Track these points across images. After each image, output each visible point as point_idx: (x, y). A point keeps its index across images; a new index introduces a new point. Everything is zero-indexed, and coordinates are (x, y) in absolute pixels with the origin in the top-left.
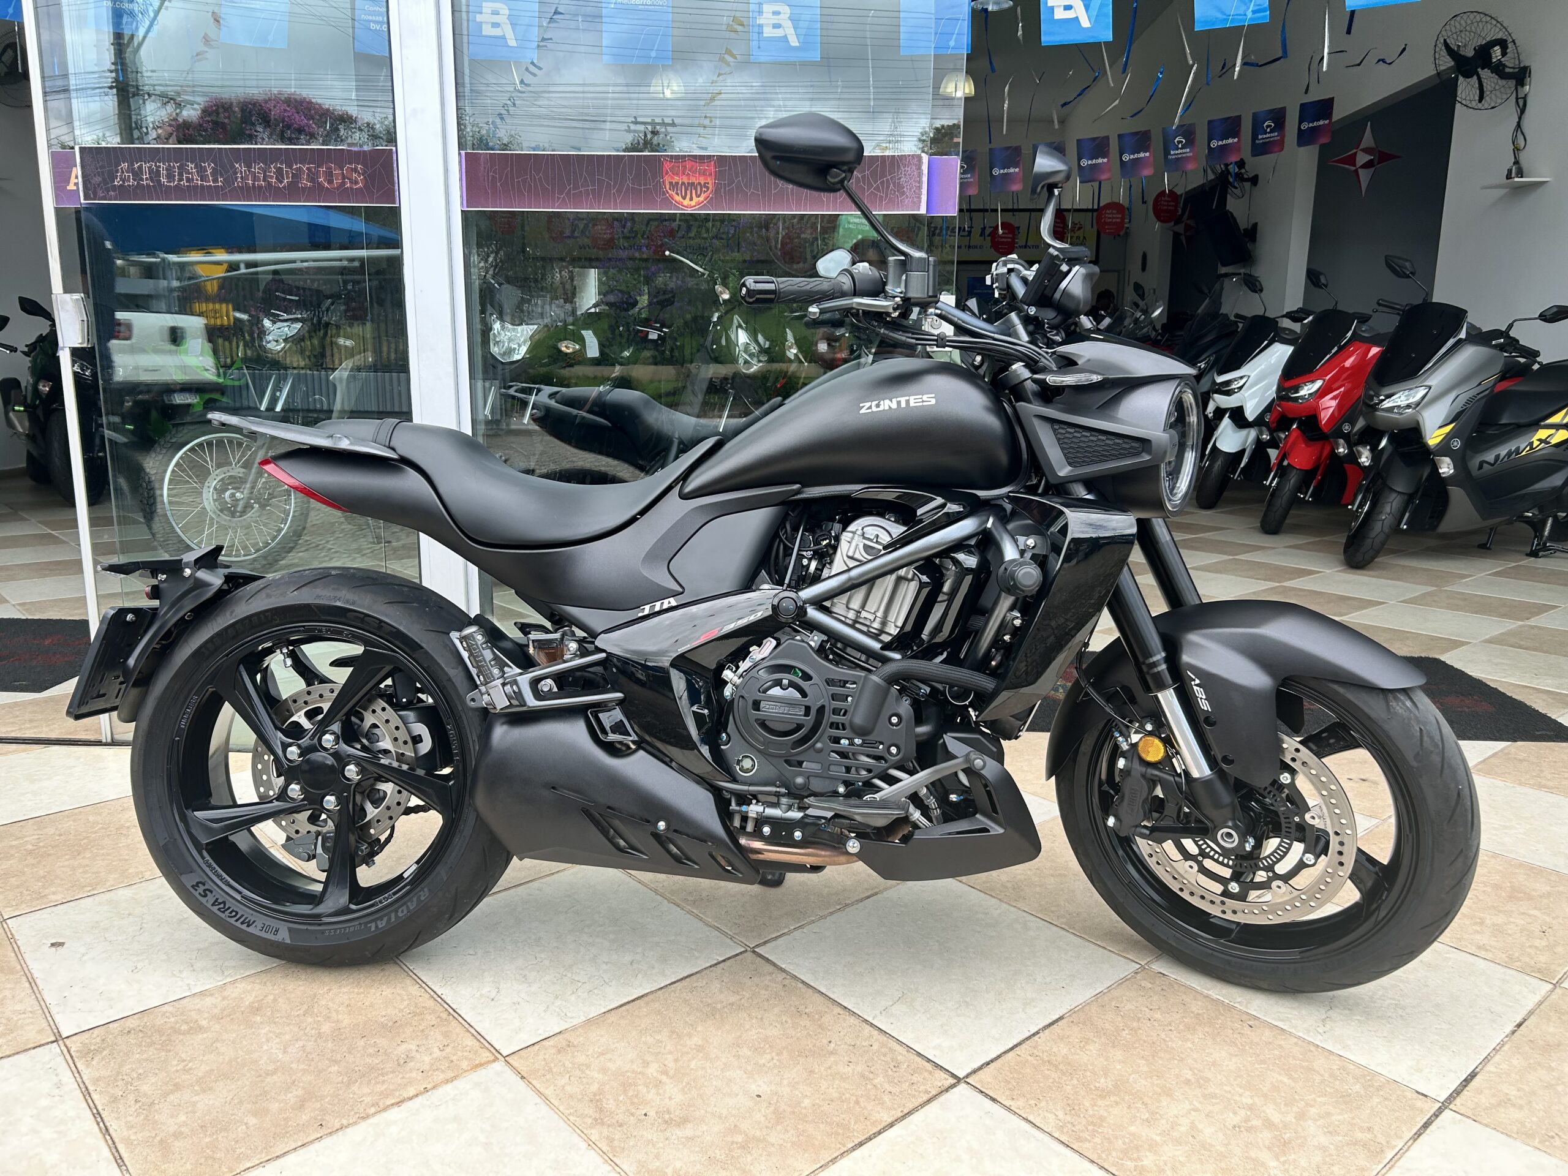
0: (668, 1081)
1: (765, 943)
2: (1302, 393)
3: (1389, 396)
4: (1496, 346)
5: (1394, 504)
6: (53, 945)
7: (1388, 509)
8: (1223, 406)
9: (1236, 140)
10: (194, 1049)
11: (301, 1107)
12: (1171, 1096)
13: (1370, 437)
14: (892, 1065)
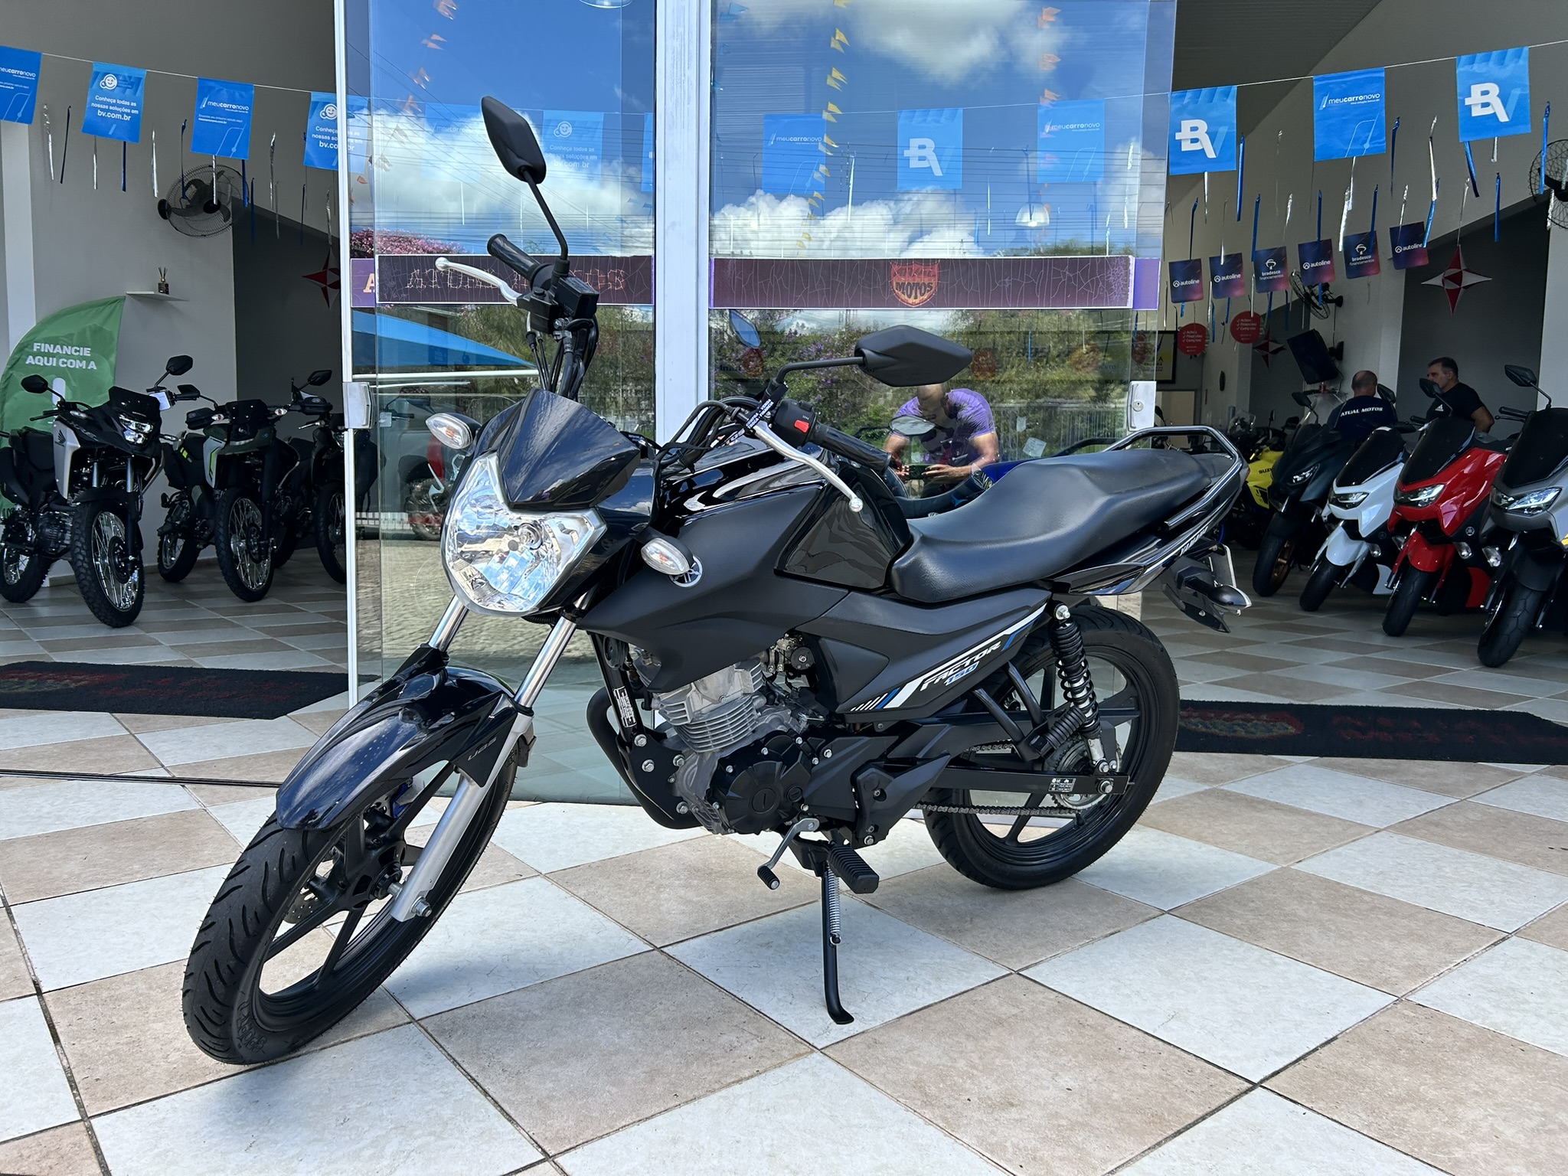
0: (979, 1074)
2: (1421, 498)
3: (1518, 498)
5: (1530, 601)
7: (1522, 606)
8: (1338, 516)
9: (1328, 262)
10: (537, 1031)
11: (653, 1080)
12: (1464, 1104)
13: (1499, 538)
14: (1186, 1070)
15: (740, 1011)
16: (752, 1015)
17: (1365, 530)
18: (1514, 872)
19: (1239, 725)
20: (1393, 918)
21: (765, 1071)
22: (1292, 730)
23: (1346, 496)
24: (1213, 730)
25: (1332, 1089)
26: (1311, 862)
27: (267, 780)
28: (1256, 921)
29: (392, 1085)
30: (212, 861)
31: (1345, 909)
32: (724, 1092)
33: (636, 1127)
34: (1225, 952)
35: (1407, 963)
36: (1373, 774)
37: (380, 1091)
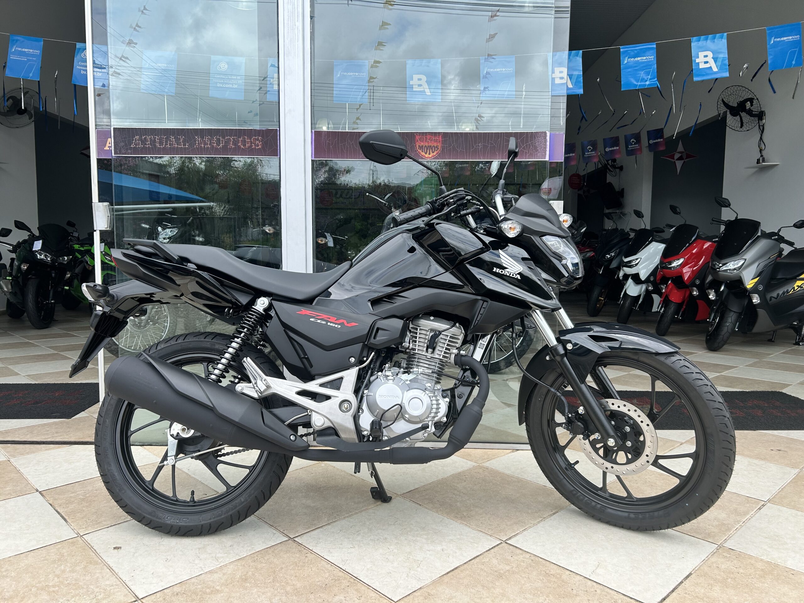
1: (510, 538)
2: (673, 265)
3: (724, 265)
4: (775, 240)
5: (733, 317)
6: (115, 548)
7: (730, 320)
8: (628, 273)
9: (618, 148)
13: (716, 285)
17: (643, 278)
18: (758, 465)
23: (630, 262)
27: (49, 440)
30: (11, 495)
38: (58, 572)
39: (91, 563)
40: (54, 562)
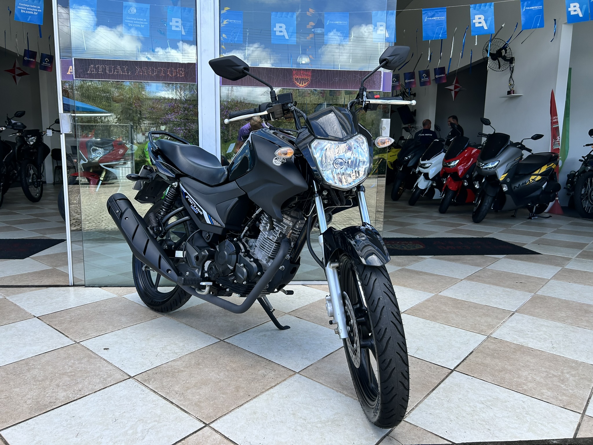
2: (451, 165)
3: (485, 164)
4: (519, 148)
5: (490, 200)
6: (104, 349)
7: (488, 202)
8: (421, 171)
9: (414, 80)
10: (185, 377)
11: (238, 391)
12: (521, 370)
13: (479, 178)
14: (428, 367)
15: (263, 361)
16: (268, 362)
17: (431, 177)
18: (508, 291)
19: (403, 245)
20: (477, 309)
21: (280, 383)
22: (422, 247)
23: (424, 164)
24: (396, 248)
25: (478, 369)
26: (444, 292)
27: (30, 284)
28: (434, 314)
29: (131, 404)
30: (17, 319)
31: (461, 307)
32: (267, 392)
33: (237, 410)
34: (427, 325)
35: (486, 324)
36: (453, 260)
37: (127, 407)
38: (70, 364)
39: (91, 358)
40: (65, 358)
